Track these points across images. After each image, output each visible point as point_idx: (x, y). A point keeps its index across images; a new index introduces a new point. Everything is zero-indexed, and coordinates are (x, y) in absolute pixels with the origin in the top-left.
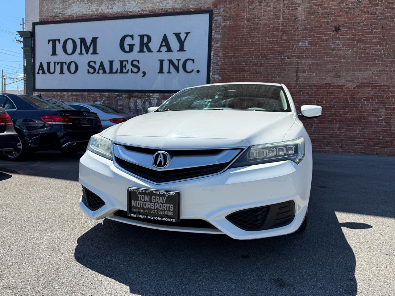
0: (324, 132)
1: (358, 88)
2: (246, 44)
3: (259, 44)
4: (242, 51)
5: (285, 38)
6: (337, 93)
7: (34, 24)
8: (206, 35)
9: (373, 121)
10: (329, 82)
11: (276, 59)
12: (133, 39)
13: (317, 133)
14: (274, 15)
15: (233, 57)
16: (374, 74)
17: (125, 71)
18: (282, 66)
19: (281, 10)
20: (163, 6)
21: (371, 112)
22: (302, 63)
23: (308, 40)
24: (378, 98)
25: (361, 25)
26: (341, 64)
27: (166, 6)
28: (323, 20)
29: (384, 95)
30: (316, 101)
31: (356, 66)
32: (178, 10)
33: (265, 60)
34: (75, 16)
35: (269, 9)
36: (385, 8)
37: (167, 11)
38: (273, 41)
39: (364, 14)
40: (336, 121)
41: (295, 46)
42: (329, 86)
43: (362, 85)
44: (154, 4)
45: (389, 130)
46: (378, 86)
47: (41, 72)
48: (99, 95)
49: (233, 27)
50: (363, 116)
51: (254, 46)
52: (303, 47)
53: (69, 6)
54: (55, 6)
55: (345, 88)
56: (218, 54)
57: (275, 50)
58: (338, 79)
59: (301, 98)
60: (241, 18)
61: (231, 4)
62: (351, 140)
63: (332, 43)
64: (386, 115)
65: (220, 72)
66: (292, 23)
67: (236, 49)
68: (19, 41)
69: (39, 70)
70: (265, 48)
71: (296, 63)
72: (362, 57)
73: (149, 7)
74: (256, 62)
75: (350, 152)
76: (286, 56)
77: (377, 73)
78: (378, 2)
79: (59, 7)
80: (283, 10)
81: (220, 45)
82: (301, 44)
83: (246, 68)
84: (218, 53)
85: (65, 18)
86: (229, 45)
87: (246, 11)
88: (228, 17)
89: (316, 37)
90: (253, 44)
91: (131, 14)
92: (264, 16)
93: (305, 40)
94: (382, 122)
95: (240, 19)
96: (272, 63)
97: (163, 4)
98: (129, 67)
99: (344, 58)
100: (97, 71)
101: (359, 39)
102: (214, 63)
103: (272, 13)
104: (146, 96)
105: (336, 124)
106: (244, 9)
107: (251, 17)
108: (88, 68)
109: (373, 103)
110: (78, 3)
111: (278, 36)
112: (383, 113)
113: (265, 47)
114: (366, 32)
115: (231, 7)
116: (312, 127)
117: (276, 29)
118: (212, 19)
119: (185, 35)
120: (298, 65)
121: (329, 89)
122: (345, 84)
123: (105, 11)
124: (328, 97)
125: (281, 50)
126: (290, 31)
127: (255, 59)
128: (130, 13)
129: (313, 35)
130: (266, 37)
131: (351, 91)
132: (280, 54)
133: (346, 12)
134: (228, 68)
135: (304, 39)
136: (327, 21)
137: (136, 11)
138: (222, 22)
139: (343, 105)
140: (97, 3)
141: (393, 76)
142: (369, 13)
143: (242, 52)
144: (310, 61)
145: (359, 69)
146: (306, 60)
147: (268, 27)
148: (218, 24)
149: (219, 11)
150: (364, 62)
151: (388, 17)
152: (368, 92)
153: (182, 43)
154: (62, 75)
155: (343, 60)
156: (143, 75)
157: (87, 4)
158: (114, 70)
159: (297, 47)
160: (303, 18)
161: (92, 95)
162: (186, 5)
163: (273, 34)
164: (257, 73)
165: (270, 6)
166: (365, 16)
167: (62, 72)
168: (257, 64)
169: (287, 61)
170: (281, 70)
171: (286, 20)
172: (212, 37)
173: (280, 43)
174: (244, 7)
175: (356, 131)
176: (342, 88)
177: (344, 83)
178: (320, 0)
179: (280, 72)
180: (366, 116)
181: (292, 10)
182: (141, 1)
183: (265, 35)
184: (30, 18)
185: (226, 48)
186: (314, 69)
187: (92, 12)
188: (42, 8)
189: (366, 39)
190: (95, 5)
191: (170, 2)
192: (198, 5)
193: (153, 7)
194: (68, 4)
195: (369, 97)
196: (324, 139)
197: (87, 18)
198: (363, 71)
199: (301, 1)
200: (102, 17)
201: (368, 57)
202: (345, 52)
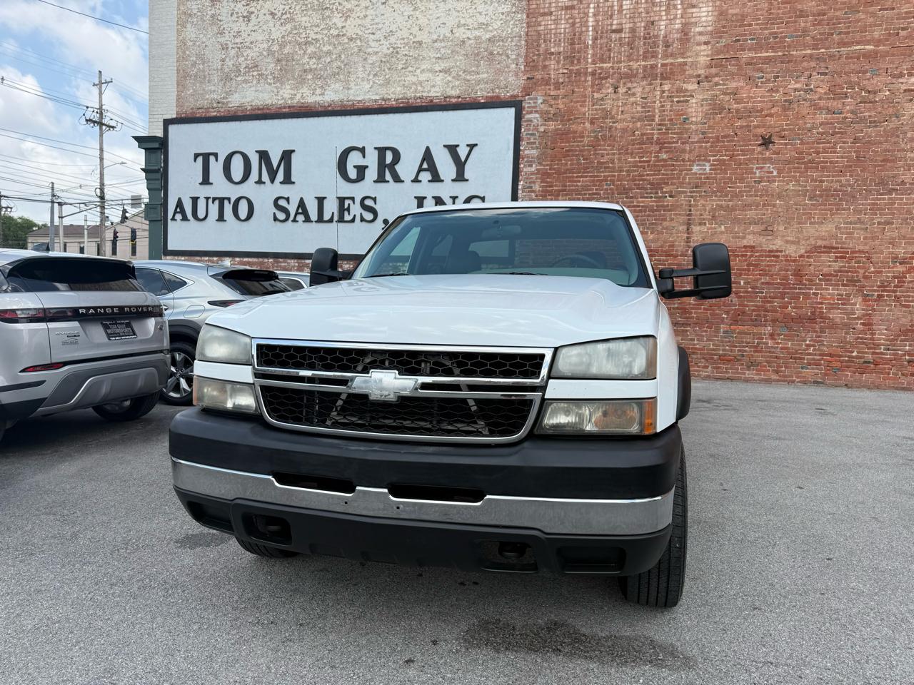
0: (742, 342)
1: (808, 257)
2: (588, 168)
3: (614, 167)
4: (579, 182)
5: (665, 156)
6: (768, 266)
8: (509, 149)
9: (838, 320)
10: (752, 244)
11: (647, 197)
12: (364, 157)
13: (728, 344)
14: (642, 112)
15: (561, 193)
16: (840, 228)
17: (347, 217)
18: (659, 211)
19: (658, 102)
20: (425, 92)
21: (833, 304)
22: (697, 206)
23: (709, 161)
24: (847, 277)
25: (814, 134)
26: (775, 209)
27: (430, 91)
28: (739, 124)
29: (859, 270)
31: (804, 214)
32: (454, 100)
33: (626, 199)
34: (249, 108)
35: (632, 99)
36: (860, 102)
37: (432, 101)
38: (640, 162)
39: (819, 112)
40: (766, 321)
41: (683, 173)
42: (752, 251)
43: (815, 250)
44: (407, 87)
45: (871, 339)
46: (847, 253)
47: (179, 217)
48: (297, 264)
49: (563, 134)
50: (818, 310)
51: (602, 172)
52: (700, 174)
53: (236, 88)
54: (210, 88)
55: (783, 255)
56: (531, 187)
57: (646, 180)
58: (769, 237)
60: (577, 116)
61: (559, 89)
62: (795, 358)
63: (757, 168)
64: (863, 309)
66: (679, 129)
67: (569, 177)
68: (90, 120)
69: (175, 212)
70: (624, 175)
71: (686, 205)
72: (816, 195)
73: (395, 93)
75: (793, 382)
76: (666, 192)
77: (846, 228)
78: (845, 90)
79: (216, 89)
80: (661, 102)
82: (695, 169)
84: (533, 185)
85: (229, 111)
86: (554, 169)
87: (587, 103)
88: (551, 116)
89: (726, 155)
90: (601, 168)
91: (360, 106)
92: (624, 113)
93: (703, 160)
94: (857, 324)
95: (576, 118)
96: (638, 206)
97: (424, 88)
98: (356, 209)
99: (780, 197)
100: (292, 217)
101: (811, 161)
103: (639, 108)
105: (765, 326)
106: (583, 99)
107: (597, 115)
108: (274, 210)
109: (838, 285)
110: (255, 82)
111: (651, 153)
112: (858, 306)
113: (625, 173)
114: (824, 148)
115: (559, 96)
116: (718, 332)
117: (648, 139)
118: (521, 119)
119: (468, 149)
120: (690, 210)
121: (752, 259)
122: (783, 248)
123: (309, 98)
124: (750, 273)
125: (657, 180)
126: (674, 142)
127: (605, 198)
128: (358, 103)
129: (719, 151)
130: (628, 154)
131: (794, 261)
132: (656, 188)
133: (785, 109)
135: (702, 158)
136: (746, 126)
137: (369, 99)
138: (540, 124)
139: (779, 288)
140: (292, 82)
141: (877, 234)
142: (829, 111)
143: (579, 184)
144: (714, 202)
145: (810, 218)
146: (707, 201)
147: (631, 136)
148: (531, 128)
149: (534, 103)
150: (820, 205)
151: (867, 120)
152: (828, 263)
153: (460, 165)
154: (221, 224)
155: (778, 202)
156: (384, 225)
157: (273, 85)
158: (327, 217)
159: (687, 174)
160: (699, 119)
161: (283, 264)
162: (470, 90)
163: (642, 148)
165: (634, 94)
166: (822, 117)
167: (221, 218)
169: (668, 201)
170: (655, 220)
171: (666, 122)
172: (521, 153)
173: (655, 166)
174: (585, 96)
175: (805, 341)
176: (778, 257)
177: (781, 246)
178: (734, 85)
179: (655, 224)
180: (825, 311)
181: (678, 102)
182: (380, 80)
183: (624, 151)
184: (159, 110)
185: (549, 175)
186: (722, 219)
187: (283, 101)
188: (182, 92)
189: (823, 162)
190: (288, 87)
191: (438, 83)
192: (492, 90)
193: (405, 93)
194: (234, 85)
195: (830, 275)
196: (743, 356)
197: (273, 111)
198: (818, 223)
199: (696, 86)
200: (303, 110)
201: (827, 196)
202: (783, 185)
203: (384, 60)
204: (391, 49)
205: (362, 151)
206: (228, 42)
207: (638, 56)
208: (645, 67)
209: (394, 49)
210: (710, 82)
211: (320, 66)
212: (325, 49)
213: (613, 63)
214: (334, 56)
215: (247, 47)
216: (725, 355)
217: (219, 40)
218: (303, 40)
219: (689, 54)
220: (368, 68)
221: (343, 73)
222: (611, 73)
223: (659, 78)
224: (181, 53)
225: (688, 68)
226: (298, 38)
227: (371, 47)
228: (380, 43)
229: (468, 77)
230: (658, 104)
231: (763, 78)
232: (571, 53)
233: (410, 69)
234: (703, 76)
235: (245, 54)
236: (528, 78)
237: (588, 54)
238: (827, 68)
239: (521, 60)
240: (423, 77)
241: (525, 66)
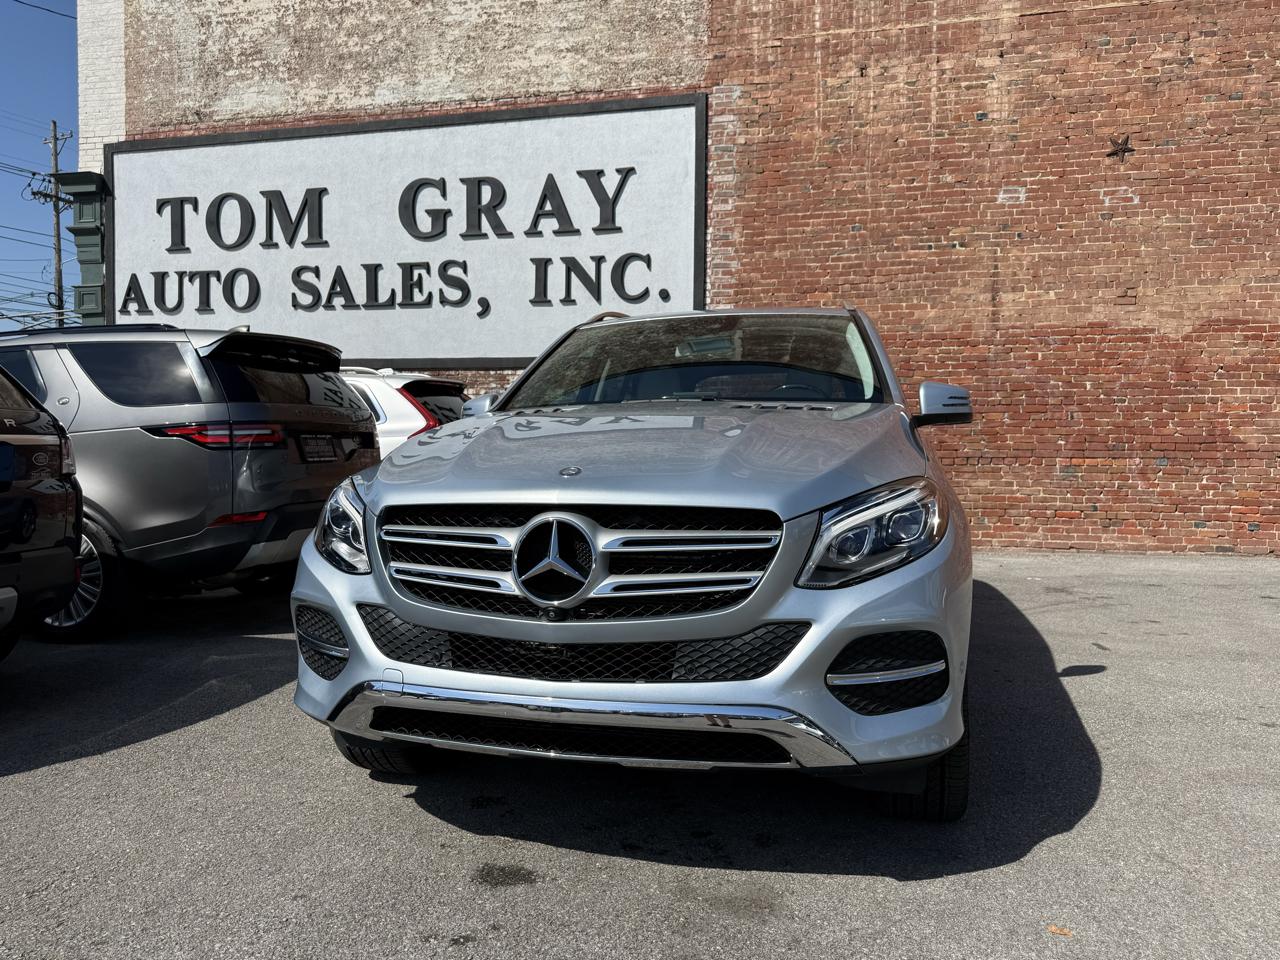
0: (1093, 485)
1: (1199, 339)
2: (822, 202)
3: (865, 200)
4: (808, 225)
5: (949, 178)
6: (1131, 356)
7: (111, 151)
8: (687, 175)
9: (1253, 444)
10: (1102, 318)
11: (922, 248)
12: (444, 195)
13: (1070, 489)
14: (908, 107)
15: (777, 245)
16: (1249, 290)
17: (418, 297)
18: (945, 269)
19: (934, 89)
20: (542, 85)
21: (1245, 416)
22: (1008, 259)
23: (1025, 184)
24: (1266, 369)
25: (1198, 134)
26: (1138, 260)
27: (553, 84)
28: (1073, 121)
30: (1060, 383)
31: (1187, 268)
32: (592, 97)
33: (885, 252)
34: (248, 121)
35: (892, 86)
36: (1274, 79)
37: (555, 100)
38: (909, 189)
39: (1204, 97)
40: (1131, 449)
41: (982, 205)
42: (1103, 332)
43: (1209, 327)
44: (513, 78)
46: (1263, 329)
47: (133, 307)
49: (776, 148)
50: (1220, 428)
51: (846, 208)
52: (1010, 206)
53: (226, 88)
54: (181, 90)
55: (1157, 338)
56: (727, 237)
57: (916, 219)
58: (1131, 308)
59: (1010, 374)
60: (799, 117)
61: (768, 74)
62: (1184, 510)
63: (1106, 194)
65: (736, 293)
66: (972, 132)
67: (790, 218)
68: (39, 193)
69: (127, 299)
70: (883, 212)
71: (988, 258)
72: (1206, 235)
73: (492, 87)
74: (856, 258)
75: (1182, 549)
76: (954, 238)
77: (1260, 288)
78: (1247, 58)
79: (193, 92)
80: (939, 89)
81: (736, 207)
82: (1001, 197)
83: (822, 279)
84: (729, 233)
85: (214, 127)
86: (765, 206)
87: (815, 95)
88: (756, 117)
89: (1052, 173)
90: (844, 201)
91: (435, 111)
92: (878, 108)
93: (1014, 183)
95: (798, 120)
96: (909, 263)
97: (542, 78)
98: (433, 283)
99: (1146, 240)
100: (324, 301)
101: (1194, 180)
102: (717, 266)
103: (903, 100)
104: (492, 376)
105: (1130, 457)
106: (809, 88)
107: (833, 113)
108: (294, 290)
109: (1252, 384)
110: (257, 78)
111: (926, 173)
113: (883, 208)
114: (1216, 157)
115: (768, 84)
116: (1051, 471)
117: (919, 151)
118: (707, 124)
119: (618, 178)
120: (996, 267)
121: (1103, 345)
122: (1156, 325)
123: (348, 102)
124: (1101, 368)
125: (938, 217)
126: (963, 155)
127: (851, 251)
128: (431, 107)
129: (1040, 167)
130: (887, 176)
131: (1175, 346)
132: (937, 232)
133: (1148, 94)
134: (763, 281)
135: (1011, 179)
136: (1085, 123)
137: (451, 101)
138: (738, 131)
139: (1152, 393)
140: (320, 76)
142: (1222, 95)
143: (808, 229)
144: (1034, 253)
145: (1198, 274)
146: (1023, 251)
147: (891, 146)
148: (725, 139)
149: (727, 97)
150: (1215, 251)
152: (1233, 348)
153: (608, 206)
154: (205, 315)
156: (479, 309)
157: (288, 82)
158: (383, 297)
159: (988, 207)
160: (1005, 115)
162: (619, 79)
163: (911, 167)
164: (858, 296)
165: (894, 78)
166: (1209, 105)
167: (205, 306)
168: (860, 265)
169: (958, 253)
170: (938, 284)
171: (949, 122)
172: (708, 180)
173: (933, 195)
174: (811, 83)
175: (1200, 480)
176: (1146, 340)
177: (1151, 322)
178: (1060, 56)
179: (938, 292)
180: (1230, 428)
181: (968, 88)
182: (466, 68)
183: (881, 170)
184: (98, 128)
185: (754, 216)
186: (1050, 279)
187: (303, 109)
188: (135, 98)
189: (1214, 180)
190: (313, 84)
191: (565, 69)
192: (656, 78)
193: (509, 88)
194: (221, 85)
195: (1237, 367)
196: (1096, 509)
197: (287, 125)
198: (1212, 282)
199: (997, 61)
200: (340, 122)
201: (1225, 235)
202: (1150, 221)
203: (472, 34)
204: (485, 17)
205: (441, 184)
206: (211, 13)
207: (898, 13)
208: (911, 32)
209: (489, 16)
210: (1021, 53)
211: (366, 47)
212: (374, 19)
213: (857, 28)
214: (389, 32)
215: (242, 21)
216: (1065, 508)
217: (196, 10)
218: (336, 6)
219: (983, 8)
220: (447, 47)
221: (403, 59)
222: (854, 45)
223: (934, 50)
224: (131, 34)
225: (982, 31)
226: (329, 4)
227: (450, 14)
228: (467, 7)
229: (615, 58)
230: (934, 93)
231: (1108, 44)
232: (787, 13)
233: (518, 48)
234: (1008, 43)
235: (239, 32)
236: (716, 57)
237: (815, 14)
238: (1215, 24)
239: (703, 27)
240: (539, 61)
241: (709, 37)
